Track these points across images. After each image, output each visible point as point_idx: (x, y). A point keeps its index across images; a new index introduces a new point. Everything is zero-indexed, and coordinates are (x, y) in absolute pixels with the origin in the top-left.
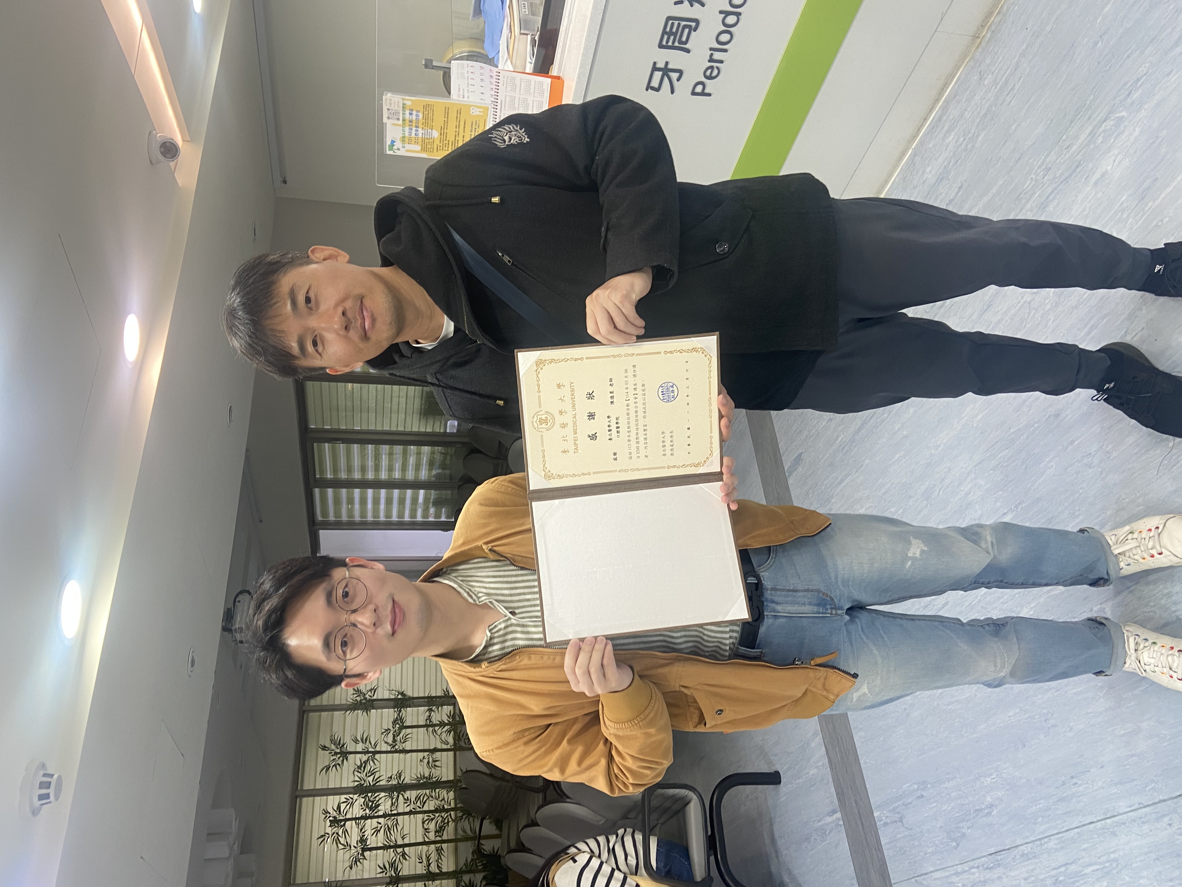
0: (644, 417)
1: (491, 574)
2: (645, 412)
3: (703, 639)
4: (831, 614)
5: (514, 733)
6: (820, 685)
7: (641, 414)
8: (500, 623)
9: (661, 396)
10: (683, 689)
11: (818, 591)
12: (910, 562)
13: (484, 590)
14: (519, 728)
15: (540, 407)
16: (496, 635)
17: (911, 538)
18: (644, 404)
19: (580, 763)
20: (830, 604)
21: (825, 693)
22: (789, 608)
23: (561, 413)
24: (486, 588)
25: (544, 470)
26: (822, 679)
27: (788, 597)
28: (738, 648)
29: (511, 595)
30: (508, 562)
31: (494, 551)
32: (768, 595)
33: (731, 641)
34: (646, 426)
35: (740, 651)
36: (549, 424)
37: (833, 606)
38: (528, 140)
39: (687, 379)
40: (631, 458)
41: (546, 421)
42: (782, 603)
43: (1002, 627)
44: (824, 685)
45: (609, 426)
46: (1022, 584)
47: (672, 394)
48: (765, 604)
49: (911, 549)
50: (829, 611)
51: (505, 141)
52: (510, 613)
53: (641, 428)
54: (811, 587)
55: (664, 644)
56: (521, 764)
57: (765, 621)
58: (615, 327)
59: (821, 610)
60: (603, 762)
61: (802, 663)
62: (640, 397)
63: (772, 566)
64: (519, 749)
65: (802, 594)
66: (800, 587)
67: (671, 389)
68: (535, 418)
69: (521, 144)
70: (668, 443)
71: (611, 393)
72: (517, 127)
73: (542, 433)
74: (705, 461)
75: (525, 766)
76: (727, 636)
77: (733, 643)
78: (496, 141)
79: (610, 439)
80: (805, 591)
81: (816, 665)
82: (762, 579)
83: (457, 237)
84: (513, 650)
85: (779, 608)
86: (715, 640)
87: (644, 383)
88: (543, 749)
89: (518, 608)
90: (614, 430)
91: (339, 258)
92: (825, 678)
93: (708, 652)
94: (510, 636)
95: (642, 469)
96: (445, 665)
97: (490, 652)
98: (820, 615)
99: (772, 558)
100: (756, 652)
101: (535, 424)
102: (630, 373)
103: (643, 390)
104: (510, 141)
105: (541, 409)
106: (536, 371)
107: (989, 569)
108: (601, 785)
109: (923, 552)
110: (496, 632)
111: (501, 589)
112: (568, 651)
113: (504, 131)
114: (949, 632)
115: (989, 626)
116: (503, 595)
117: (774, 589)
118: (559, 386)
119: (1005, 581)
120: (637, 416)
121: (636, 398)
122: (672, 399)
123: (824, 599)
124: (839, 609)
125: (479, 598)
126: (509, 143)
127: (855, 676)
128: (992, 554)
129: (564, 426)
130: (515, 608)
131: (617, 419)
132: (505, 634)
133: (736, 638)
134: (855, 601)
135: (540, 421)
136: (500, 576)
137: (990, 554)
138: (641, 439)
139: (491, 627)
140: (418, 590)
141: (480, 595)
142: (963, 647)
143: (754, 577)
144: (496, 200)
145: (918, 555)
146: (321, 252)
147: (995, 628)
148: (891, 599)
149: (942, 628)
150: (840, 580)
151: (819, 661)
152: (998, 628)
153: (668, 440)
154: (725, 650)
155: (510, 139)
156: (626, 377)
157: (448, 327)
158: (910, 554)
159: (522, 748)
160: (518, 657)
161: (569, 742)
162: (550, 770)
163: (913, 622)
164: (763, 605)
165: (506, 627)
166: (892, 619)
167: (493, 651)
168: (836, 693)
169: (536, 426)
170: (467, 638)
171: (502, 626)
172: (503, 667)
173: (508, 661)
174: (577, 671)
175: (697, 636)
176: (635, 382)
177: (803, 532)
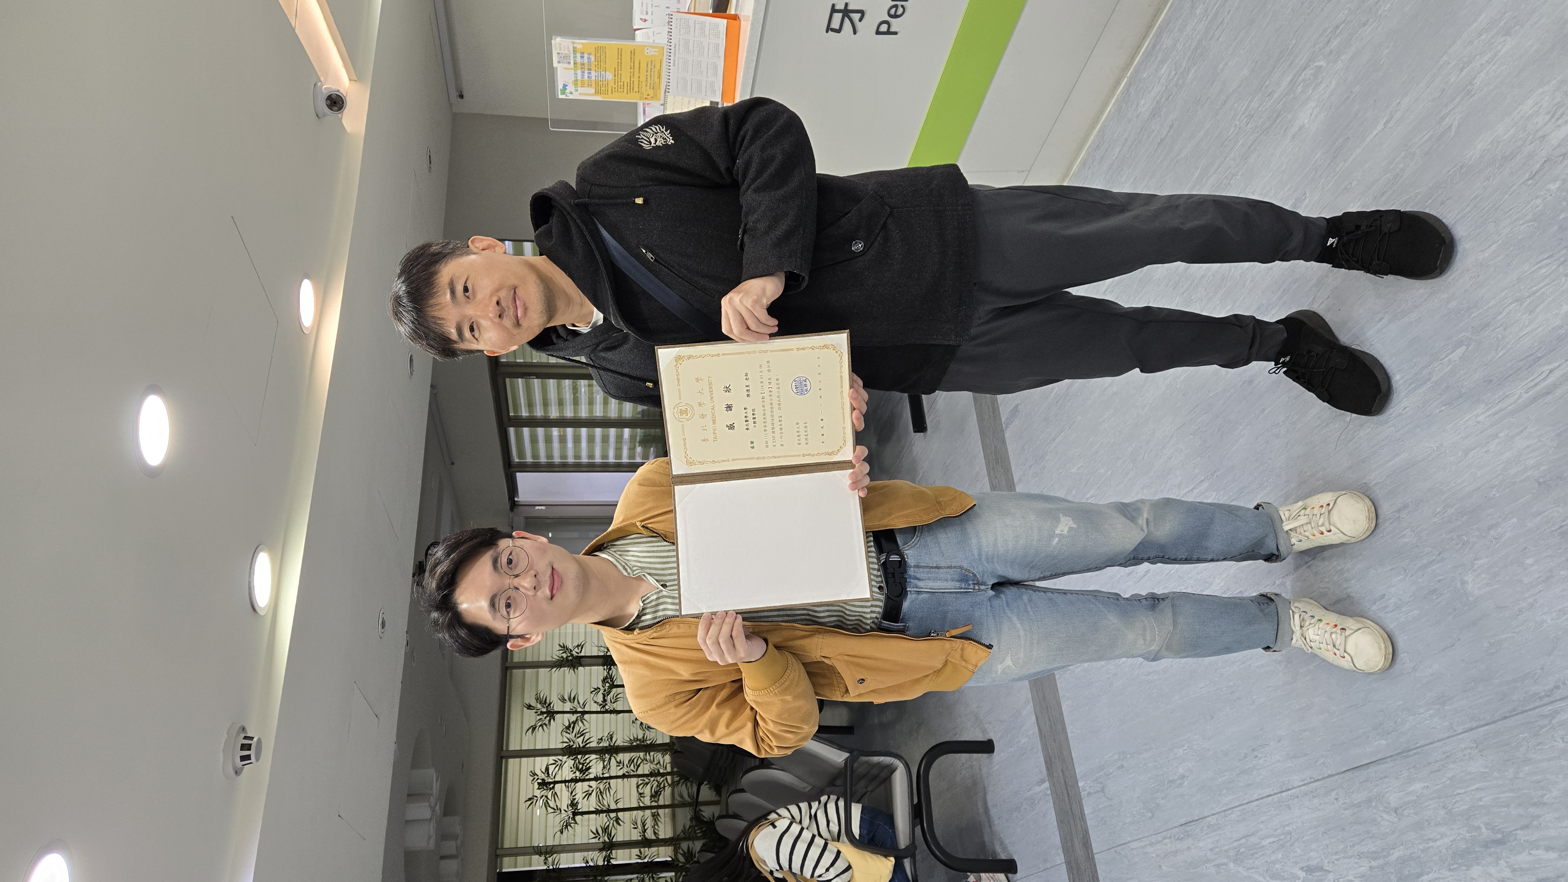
0: (779, 409)
1: (645, 549)
2: (779, 404)
3: (845, 614)
4: (974, 589)
5: (666, 696)
6: (958, 656)
7: (775, 406)
8: (652, 595)
9: (795, 390)
10: (824, 660)
11: (961, 568)
12: (1057, 539)
13: (639, 564)
14: (671, 692)
15: (680, 399)
16: (649, 605)
17: (1061, 515)
18: (779, 397)
19: (728, 726)
20: (973, 580)
21: (964, 664)
22: (931, 584)
23: (700, 404)
24: (640, 562)
25: (685, 457)
26: (959, 650)
27: (930, 574)
28: (882, 623)
29: (663, 569)
30: (661, 539)
31: (647, 528)
32: (911, 572)
33: (874, 615)
34: (781, 417)
35: (883, 625)
36: (689, 415)
37: (976, 582)
38: (673, 142)
39: (819, 374)
40: (767, 446)
41: (686, 412)
42: (925, 580)
43: (1161, 602)
44: (962, 656)
45: (746, 417)
46: (1186, 559)
47: (805, 388)
48: (908, 580)
49: (1060, 526)
50: (972, 587)
51: (650, 143)
52: (662, 585)
53: (776, 419)
54: (953, 565)
55: (808, 617)
56: (675, 725)
57: (909, 596)
58: (748, 328)
59: (963, 586)
60: (750, 726)
61: (938, 634)
62: (774, 390)
63: (916, 544)
64: (671, 711)
65: (945, 570)
66: (943, 564)
67: (804, 383)
68: (676, 409)
69: (666, 146)
70: (802, 433)
71: (747, 386)
72: (663, 128)
73: (683, 423)
74: (838, 450)
75: (678, 727)
76: (868, 610)
77: (876, 618)
78: (642, 142)
79: (747, 429)
80: (948, 567)
81: (951, 637)
82: (906, 557)
83: (605, 233)
84: (662, 620)
85: (921, 584)
86: (857, 614)
87: (778, 377)
88: (694, 712)
89: (670, 581)
90: (751, 421)
91: (496, 249)
92: (962, 649)
93: (850, 625)
94: (661, 607)
95: (778, 457)
96: (605, 631)
97: (643, 621)
98: (962, 590)
99: (917, 537)
100: (899, 626)
101: (676, 414)
102: (765, 369)
103: (778, 384)
104: (655, 144)
105: (681, 401)
106: (676, 366)
107: (1143, 544)
108: (748, 746)
109: (1071, 529)
110: (648, 603)
111: (655, 563)
112: (700, 624)
113: (651, 132)
114: (1100, 606)
115: (1147, 601)
116: (656, 569)
117: (917, 566)
118: (697, 380)
119: (1167, 557)
120: (772, 408)
121: (771, 391)
122: (806, 393)
123: (967, 575)
124: (982, 585)
125: (634, 571)
126: (654, 145)
127: (990, 647)
128: (1146, 530)
129: (703, 416)
130: (666, 581)
131: (753, 410)
132: (657, 605)
133: (879, 613)
134: (1000, 576)
135: (680, 412)
136: (654, 552)
137: (1144, 531)
138: (777, 429)
139: (644, 599)
140: (578, 562)
141: (634, 568)
142: (1113, 620)
143: (897, 555)
144: (639, 201)
145: (1066, 532)
146: (479, 242)
147: (1153, 602)
148: (1042, 575)
149: (1094, 601)
150: (983, 557)
151: (955, 632)
152: (1157, 602)
153: (802, 430)
154: (867, 624)
155: (656, 140)
156: (761, 372)
157: (598, 317)
158: (1058, 532)
159: (673, 710)
160: (668, 626)
161: (719, 706)
162: (701, 732)
163: (1065, 596)
164: (906, 581)
165: (658, 599)
166: (1042, 593)
167: (646, 620)
168: (974, 663)
169: (677, 417)
170: (622, 608)
171: (654, 597)
172: (655, 635)
173: (659, 629)
174: (707, 641)
175: (839, 611)
176: (769, 377)
177: (948, 512)
